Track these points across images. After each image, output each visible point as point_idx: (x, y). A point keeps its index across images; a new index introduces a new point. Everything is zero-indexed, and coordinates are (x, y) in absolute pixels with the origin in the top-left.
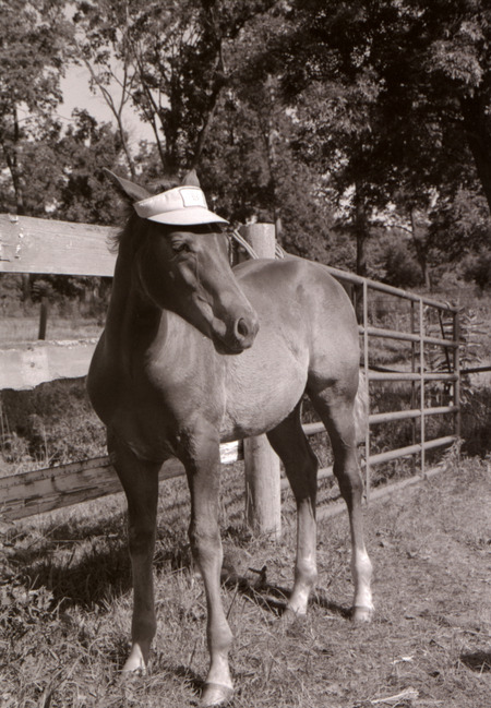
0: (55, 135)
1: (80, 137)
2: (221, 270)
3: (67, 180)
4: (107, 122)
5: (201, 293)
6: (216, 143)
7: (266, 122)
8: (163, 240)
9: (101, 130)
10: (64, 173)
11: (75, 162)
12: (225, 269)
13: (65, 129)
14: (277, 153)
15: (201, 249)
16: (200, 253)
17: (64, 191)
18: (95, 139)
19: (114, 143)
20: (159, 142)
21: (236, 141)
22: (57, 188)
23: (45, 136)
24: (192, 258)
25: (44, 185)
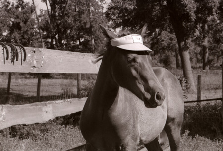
0: (7, 6)
1: (17, 7)
2: (149, 71)
3: (12, 23)
4: (28, 2)
5: (140, 81)
6: (70, 11)
7: (89, 4)
8: (124, 57)
9: (25, 5)
10: (11, 20)
11: (15, 17)
12: (150, 70)
13: (11, 4)
14: (93, 15)
15: (141, 61)
16: (140, 63)
17: (10, 27)
18: (23, 8)
19: (30, 10)
20: (48, 10)
21: (77, 10)
22: (8, 26)
23: (4, 6)
24: (136, 65)
25: (3, 25)
